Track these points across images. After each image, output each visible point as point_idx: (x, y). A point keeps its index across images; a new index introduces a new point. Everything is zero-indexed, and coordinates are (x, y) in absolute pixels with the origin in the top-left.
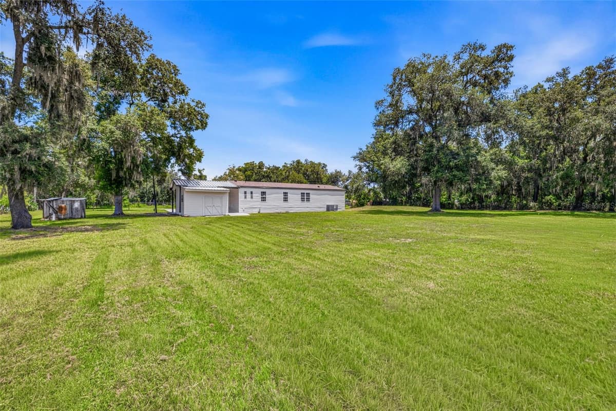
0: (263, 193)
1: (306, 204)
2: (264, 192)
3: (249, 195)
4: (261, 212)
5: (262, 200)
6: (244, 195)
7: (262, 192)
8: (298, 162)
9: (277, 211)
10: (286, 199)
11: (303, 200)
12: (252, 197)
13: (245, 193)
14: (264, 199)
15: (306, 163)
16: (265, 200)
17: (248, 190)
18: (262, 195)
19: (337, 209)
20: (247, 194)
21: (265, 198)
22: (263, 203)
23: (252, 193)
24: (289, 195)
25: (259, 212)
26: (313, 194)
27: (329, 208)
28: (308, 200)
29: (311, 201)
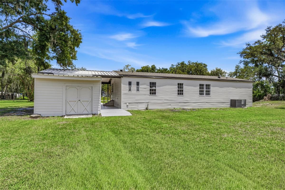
0: (153, 85)
1: (205, 98)
2: (153, 83)
3: (134, 87)
4: (149, 107)
5: (150, 94)
6: (128, 86)
7: (151, 83)
8: (183, 64)
9: (170, 107)
10: (180, 92)
11: (201, 93)
12: (138, 90)
13: (130, 84)
14: (153, 92)
15: (190, 64)
16: (155, 93)
17: (134, 81)
18: (151, 87)
19: (245, 105)
20: (132, 86)
21: (155, 90)
22: (153, 97)
23: (138, 84)
24: (184, 87)
25: (147, 109)
26: (214, 86)
27: (234, 104)
28: (208, 93)
29: (211, 95)
